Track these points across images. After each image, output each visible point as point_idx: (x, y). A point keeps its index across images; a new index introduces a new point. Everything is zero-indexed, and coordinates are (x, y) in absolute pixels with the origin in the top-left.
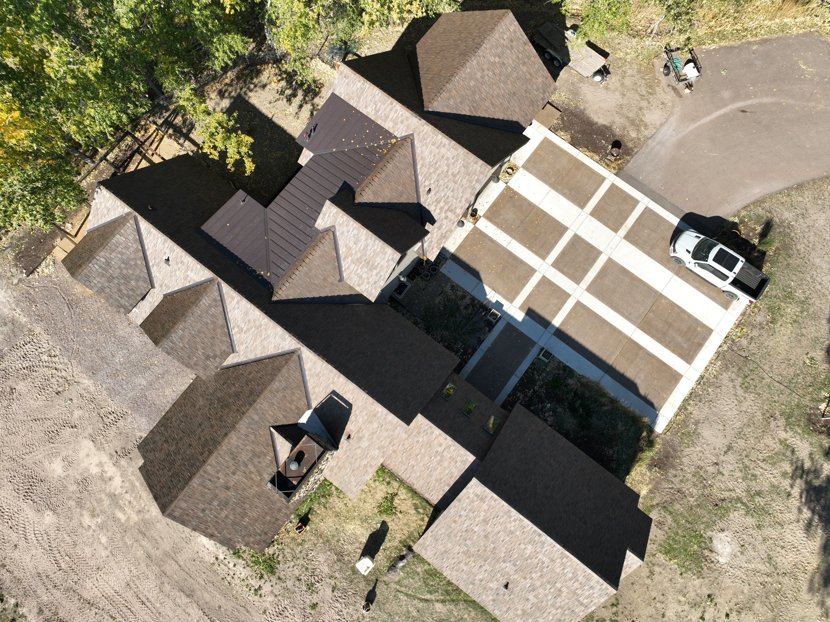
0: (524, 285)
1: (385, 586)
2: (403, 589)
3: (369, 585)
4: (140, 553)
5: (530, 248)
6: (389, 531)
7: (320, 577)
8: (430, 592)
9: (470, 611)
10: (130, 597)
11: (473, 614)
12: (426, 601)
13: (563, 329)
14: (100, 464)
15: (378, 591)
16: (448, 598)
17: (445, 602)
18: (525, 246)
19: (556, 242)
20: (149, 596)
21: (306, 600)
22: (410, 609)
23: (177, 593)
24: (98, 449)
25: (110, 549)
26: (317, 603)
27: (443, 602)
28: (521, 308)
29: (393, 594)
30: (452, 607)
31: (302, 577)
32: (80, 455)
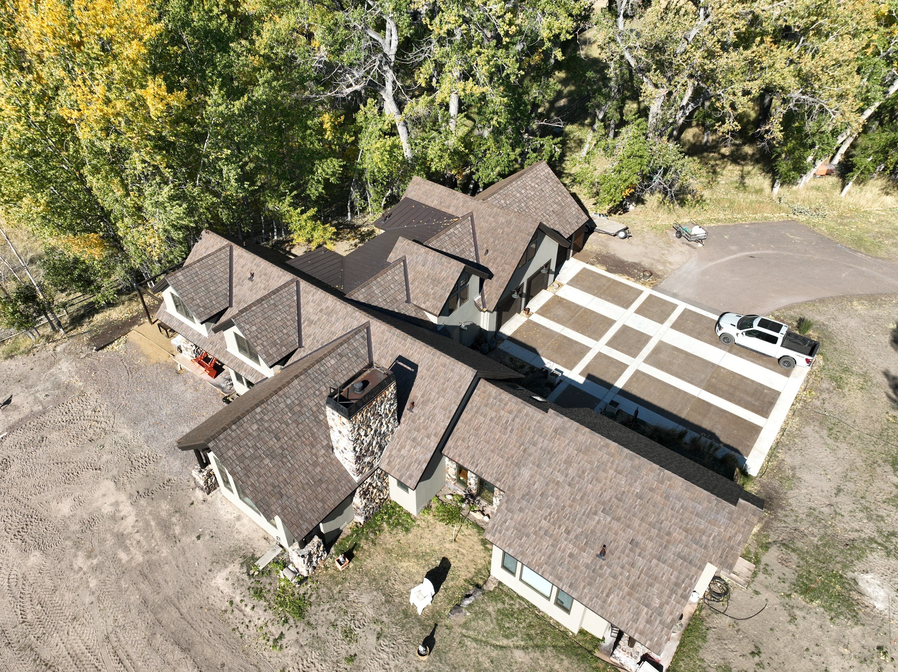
0: (581, 358)
1: (447, 631)
2: (471, 633)
3: (425, 630)
4: (135, 598)
5: (583, 333)
6: (452, 568)
7: (362, 621)
8: (507, 637)
9: (562, 660)
10: (105, 653)
11: (566, 663)
12: (502, 647)
13: (627, 389)
14: (116, 504)
15: (437, 637)
16: (531, 643)
17: (527, 648)
18: (578, 331)
19: (607, 330)
20: (131, 651)
21: (340, 651)
22: (480, 659)
23: (171, 647)
24: (118, 489)
25: (97, 594)
26: (355, 655)
27: (525, 648)
28: (581, 374)
29: (458, 640)
30: (537, 654)
31: (338, 623)
32: (96, 496)
